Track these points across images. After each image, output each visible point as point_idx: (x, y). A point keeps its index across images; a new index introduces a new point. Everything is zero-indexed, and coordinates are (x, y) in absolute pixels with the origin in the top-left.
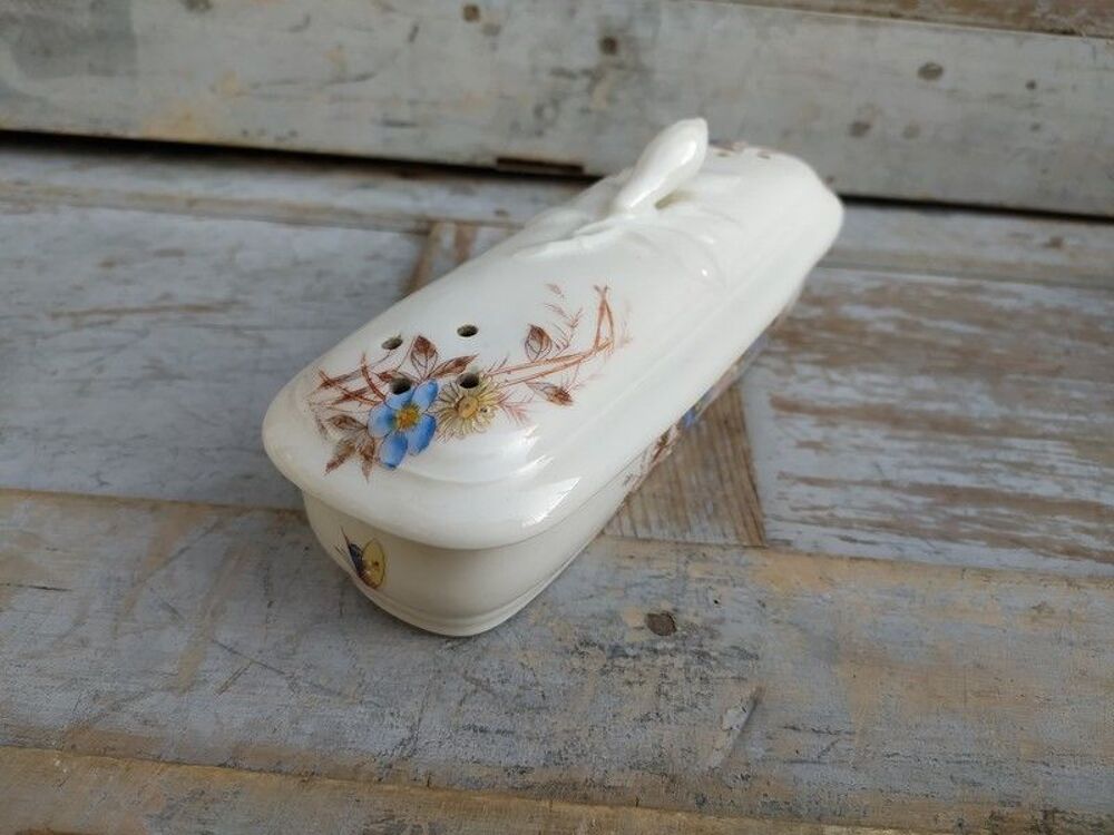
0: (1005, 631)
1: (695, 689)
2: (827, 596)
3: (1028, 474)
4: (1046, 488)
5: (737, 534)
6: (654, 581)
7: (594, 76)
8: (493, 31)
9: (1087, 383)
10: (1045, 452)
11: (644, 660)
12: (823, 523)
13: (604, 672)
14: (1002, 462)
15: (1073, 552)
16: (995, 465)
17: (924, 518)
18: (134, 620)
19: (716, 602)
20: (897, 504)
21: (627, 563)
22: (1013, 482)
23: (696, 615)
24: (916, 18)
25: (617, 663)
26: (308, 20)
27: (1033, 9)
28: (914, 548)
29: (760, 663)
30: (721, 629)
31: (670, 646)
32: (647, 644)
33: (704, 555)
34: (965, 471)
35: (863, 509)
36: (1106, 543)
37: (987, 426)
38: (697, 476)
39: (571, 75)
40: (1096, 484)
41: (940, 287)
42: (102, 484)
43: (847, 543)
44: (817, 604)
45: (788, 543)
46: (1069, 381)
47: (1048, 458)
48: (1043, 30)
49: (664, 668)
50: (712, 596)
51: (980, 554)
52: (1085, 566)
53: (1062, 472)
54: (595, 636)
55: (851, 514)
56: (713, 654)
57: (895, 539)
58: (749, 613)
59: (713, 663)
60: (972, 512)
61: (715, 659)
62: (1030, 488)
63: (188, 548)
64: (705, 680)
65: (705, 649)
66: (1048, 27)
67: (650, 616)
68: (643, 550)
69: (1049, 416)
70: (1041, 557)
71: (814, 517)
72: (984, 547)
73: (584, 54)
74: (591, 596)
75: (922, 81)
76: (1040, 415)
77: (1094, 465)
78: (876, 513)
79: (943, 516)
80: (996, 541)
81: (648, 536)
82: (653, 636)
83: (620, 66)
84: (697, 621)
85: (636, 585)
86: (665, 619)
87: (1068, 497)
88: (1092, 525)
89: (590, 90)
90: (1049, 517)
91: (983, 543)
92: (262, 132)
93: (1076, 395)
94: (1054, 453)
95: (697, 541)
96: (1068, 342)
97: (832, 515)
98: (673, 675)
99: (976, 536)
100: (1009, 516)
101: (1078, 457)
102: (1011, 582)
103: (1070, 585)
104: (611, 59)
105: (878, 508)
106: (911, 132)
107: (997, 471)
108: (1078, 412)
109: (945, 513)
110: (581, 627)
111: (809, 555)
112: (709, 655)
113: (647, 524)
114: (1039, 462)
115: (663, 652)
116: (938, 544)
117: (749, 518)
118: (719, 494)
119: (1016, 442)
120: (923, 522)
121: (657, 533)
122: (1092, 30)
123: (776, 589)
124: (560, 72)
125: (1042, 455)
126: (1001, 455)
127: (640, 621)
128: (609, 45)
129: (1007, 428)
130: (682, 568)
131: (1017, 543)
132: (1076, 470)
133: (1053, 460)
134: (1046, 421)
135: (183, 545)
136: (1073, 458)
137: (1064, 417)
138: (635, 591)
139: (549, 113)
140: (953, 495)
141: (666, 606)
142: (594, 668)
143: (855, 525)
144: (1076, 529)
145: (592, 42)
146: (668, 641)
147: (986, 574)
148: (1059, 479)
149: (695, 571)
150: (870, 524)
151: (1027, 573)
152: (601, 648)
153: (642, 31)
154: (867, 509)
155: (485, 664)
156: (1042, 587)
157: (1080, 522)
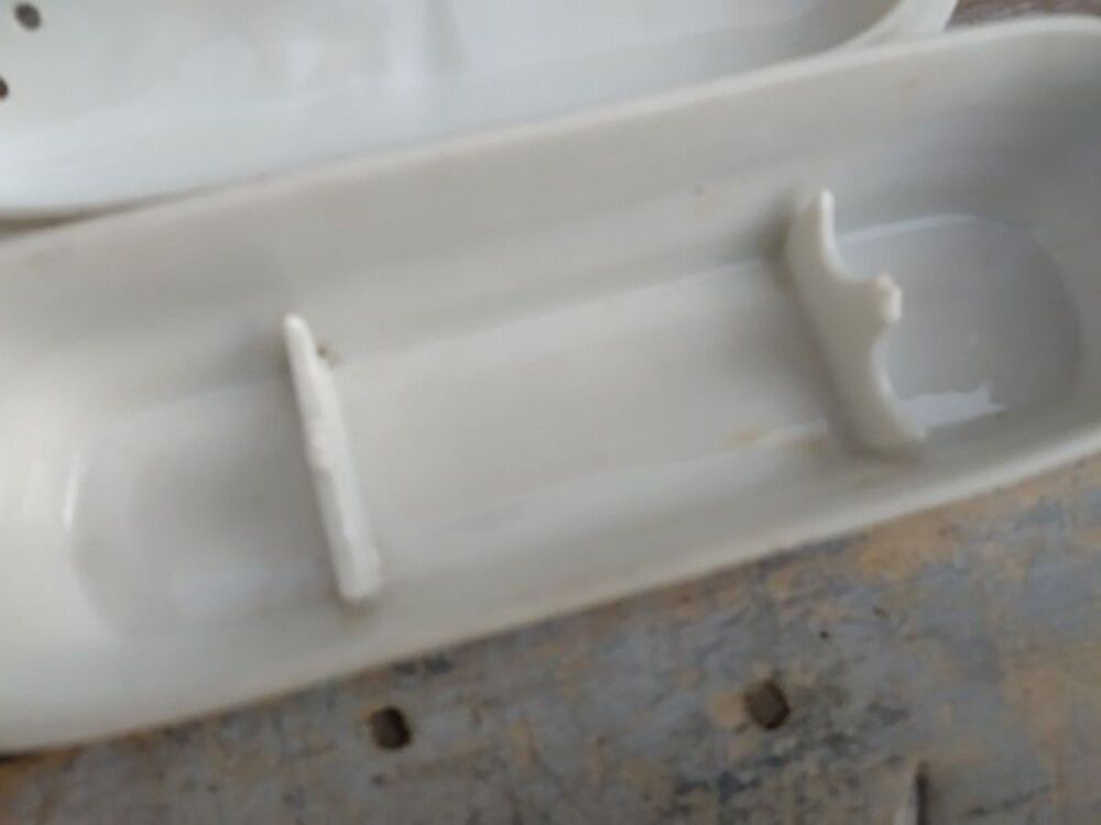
1: (846, 802)
11: (767, 783)
19: (823, 635)
21: (684, 611)
23: (805, 670)
25: (734, 804)
29: (911, 722)
30: (845, 682)
31: (792, 743)
32: (761, 754)
49: (796, 786)
50: (814, 625)
59: (853, 748)
61: (854, 740)
64: (853, 782)
65: (836, 728)
67: (748, 698)
74: (660, 697)
84: (810, 681)
85: (710, 649)
86: (769, 696)
110: (666, 761)
112: (843, 736)
115: (786, 758)
123: (890, 576)
127: (738, 715)
130: (760, 589)
138: (712, 662)
141: (761, 672)
146: (786, 735)
152: (704, 786)
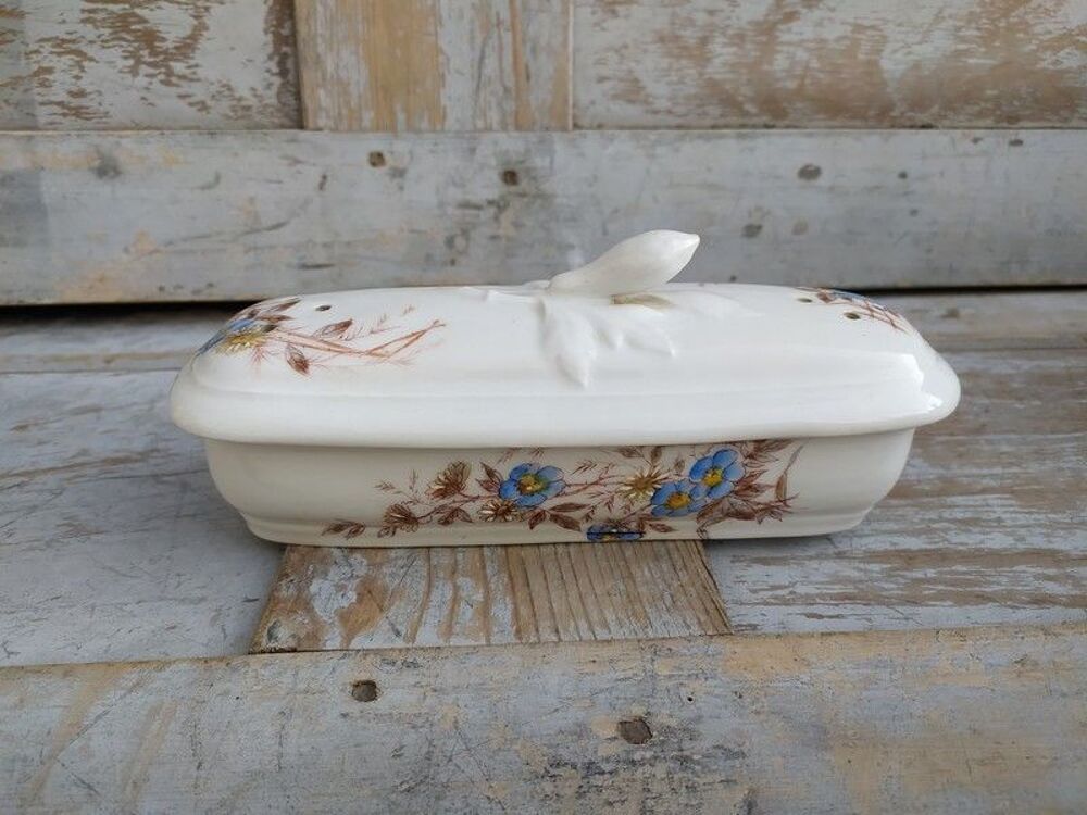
0: (993, 690)
1: (683, 800)
2: (806, 678)
3: (977, 529)
4: (997, 541)
5: (699, 622)
6: (621, 685)
7: (499, 206)
8: (399, 173)
9: (1013, 436)
10: (988, 505)
11: (622, 774)
12: (786, 603)
13: (580, 795)
14: (947, 520)
15: (1040, 601)
16: (946, 524)
17: (886, 586)
18: (43, 805)
19: (690, 699)
20: (855, 574)
21: (590, 668)
22: (963, 538)
23: (671, 716)
24: (788, 127)
25: (593, 782)
26: (218, 179)
27: (892, 110)
28: (881, 616)
29: (747, 761)
30: (701, 728)
31: (648, 755)
32: (623, 756)
33: (670, 649)
34: (916, 533)
35: (822, 583)
36: (1070, 587)
37: (927, 488)
38: (649, 569)
39: (478, 207)
40: (1044, 531)
42: (10, 654)
43: (814, 620)
44: (797, 687)
45: (754, 627)
46: (991, 437)
47: (994, 512)
48: (904, 127)
49: (645, 781)
50: (685, 692)
51: (948, 614)
52: (1054, 614)
53: (1009, 523)
54: (565, 754)
55: (812, 590)
56: (695, 757)
57: (860, 609)
58: (726, 707)
59: (697, 768)
60: (931, 573)
61: (698, 763)
62: (982, 542)
63: (106, 713)
64: (691, 788)
65: (685, 753)
66: (908, 123)
67: (622, 723)
68: (606, 652)
69: (985, 471)
70: (1011, 610)
71: (776, 598)
72: (951, 606)
73: (487, 186)
74: (556, 710)
75: (803, 182)
76: (975, 471)
77: (1039, 513)
78: (837, 587)
79: (902, 581)
80: (962, 600)
81: (608, 637)
82: (628, 746)
83: (523, 195)
84: (673, 723)
85: (602, 691)
86: (639, 724)
87: (1021, 546)
88: (1052, 572)
89: (496, 218)
90: (1007, 569)
91: (948, 603)
92: (179, 287)
93: (1005, 448)
94: (997, 506)
95: (661, 636)
96: (986, 401)
97: (793, 593)
98: (656, 788)
99: (941, 596)
100: (964, 573)
101: (1020, 506)
102: (987, 639)
103: (1046, 633)
104: (513, 189)
105: (837, 580)
106: (800, 229)
107: (946, 530)
108: (1011, 464)
109: (904, 577)
110: (550, 746)
111: (779, 636)
112: (692, 760)
113: (605, 625)
114: (984, 517)
115: (642, 763)
116: (907, 610)
117: (710, 606)
118: (676, 584)
119: (959, 500)
120: (885, 590)
121: (616, 633)
122: (946, 122)
123: (749, 676)
124: (466, 205)
125: (989, 509)
126: (946, 514)
127: (612, 732)
128: (510, 177)
129: (948, 487)
130: (649, 666)
131: (983, 599)
132: (1022, 519)
133: (999, 512)
134: (984, 476)
135: (100, 710)
136: (1017, 509)
137: (998, 470)
138: (602, 698)
139: (460, 242)
140: (909, 558)
141: (638, 710)
142: (569, 792)
143: (818, 600)
144: (1037, 577)
145: (494, 176)
146: (644, 750)
147: (961, 633)
148: (1008, 530)
149: (662, 668)
150: (833, 597)
151: (1000, 626)
152: (574, 767)
153: (539, 162)
154: (828, 583)
155: (446, 804)
156: (1019, 639)
157: (1039, 570)
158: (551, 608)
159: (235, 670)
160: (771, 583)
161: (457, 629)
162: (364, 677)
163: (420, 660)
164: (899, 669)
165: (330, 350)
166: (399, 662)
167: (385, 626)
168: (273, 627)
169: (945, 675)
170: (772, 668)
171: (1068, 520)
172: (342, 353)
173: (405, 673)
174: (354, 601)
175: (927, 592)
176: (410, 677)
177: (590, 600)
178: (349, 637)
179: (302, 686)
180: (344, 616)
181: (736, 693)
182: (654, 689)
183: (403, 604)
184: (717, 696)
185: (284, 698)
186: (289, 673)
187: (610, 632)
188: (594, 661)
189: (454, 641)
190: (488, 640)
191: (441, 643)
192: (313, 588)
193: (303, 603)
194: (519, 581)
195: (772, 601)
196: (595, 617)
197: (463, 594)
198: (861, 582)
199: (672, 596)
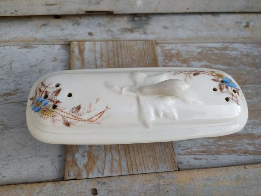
0: (230, 187)
2: (192, 184)
5: (170, 167)
6: (152, 188)
9: (252, 86)
12: (190, 154)
15: (246, 153)
17: (213, 147)
19: (167, 192)
21: (145, 183)
28: (210, 158)
33: (163, 176)
36: (253, 147)
40: (252, 126)
41: (217, 49)
43: (195, 160)
44: (190, 187)
45: (182, 163)
46: (247, 86)
50: (166, 190)
51: (225, 158)
55: (196, 149)
57: (206, 156)
58: (175, 194)
60: (223, 143)
68: (149, 178)
70: (239, 156)
71: (187, 152)
72: (226, 155)
77: (252, 119)
78: (202, 148)
79: (217, 146)
80: (229, 152)
81: (149, 172)
85: (148, 190)
88: (250, 142)
90: (241, 141)
91: (226, 154)
95: (161, 171)
96: (248, 69)
97: (191, 150)
99: (224, 152)
100: (232, 143)
102: (232, 170)
103: (245, 168)
109: (217, 144)
116: (216, 156)
117: (173, 161)
118: (165, 152)
120: (212, 149)
123: (180, 184)
131: (234, 152)
138: (148, 192)
143: (197, 153)
144: (246, 144)
147: (227, 169)
149: (162, 182)
150: (200, 152)
154: (200, 147)
156: (239, 171)
157: (247, 141)
158: (136, 162)
159: (62, 186)
160: (187, 147)
161: (114, 170)
162: (93, 188)
163: (106, 182)
164: (212, 180)
165: (76, 119)
166: (101, 183)
167: (96, 170)
168: (69, 172)
169: (221, 182)
170: (185, 181)
171: (258, 122)
172: (80, 120)
173: (103, 186)
174: (87, 160)
175: (222, 150)
176: (104, 188)
177: (145, 159)
178: (88, 174)
179: (79, 191)
180: (86, 166)
181: (177, 190)
182: (159, 189)
183: (99, 161)
184: (173, 191)
185: (76, 194)
186: (76, 187)
187: (150, 170)
188: (146, 181)
189: (114, 174)
190: (121, 173)
191: (110, 175)
192: (76, 157)
193: (74, 162)
194: (127, 152)
195: (187, 153)
196: (146, 166)
197: (114, 157)
198: (207, 146)
199: (164, 157)
